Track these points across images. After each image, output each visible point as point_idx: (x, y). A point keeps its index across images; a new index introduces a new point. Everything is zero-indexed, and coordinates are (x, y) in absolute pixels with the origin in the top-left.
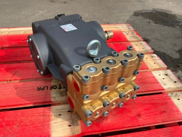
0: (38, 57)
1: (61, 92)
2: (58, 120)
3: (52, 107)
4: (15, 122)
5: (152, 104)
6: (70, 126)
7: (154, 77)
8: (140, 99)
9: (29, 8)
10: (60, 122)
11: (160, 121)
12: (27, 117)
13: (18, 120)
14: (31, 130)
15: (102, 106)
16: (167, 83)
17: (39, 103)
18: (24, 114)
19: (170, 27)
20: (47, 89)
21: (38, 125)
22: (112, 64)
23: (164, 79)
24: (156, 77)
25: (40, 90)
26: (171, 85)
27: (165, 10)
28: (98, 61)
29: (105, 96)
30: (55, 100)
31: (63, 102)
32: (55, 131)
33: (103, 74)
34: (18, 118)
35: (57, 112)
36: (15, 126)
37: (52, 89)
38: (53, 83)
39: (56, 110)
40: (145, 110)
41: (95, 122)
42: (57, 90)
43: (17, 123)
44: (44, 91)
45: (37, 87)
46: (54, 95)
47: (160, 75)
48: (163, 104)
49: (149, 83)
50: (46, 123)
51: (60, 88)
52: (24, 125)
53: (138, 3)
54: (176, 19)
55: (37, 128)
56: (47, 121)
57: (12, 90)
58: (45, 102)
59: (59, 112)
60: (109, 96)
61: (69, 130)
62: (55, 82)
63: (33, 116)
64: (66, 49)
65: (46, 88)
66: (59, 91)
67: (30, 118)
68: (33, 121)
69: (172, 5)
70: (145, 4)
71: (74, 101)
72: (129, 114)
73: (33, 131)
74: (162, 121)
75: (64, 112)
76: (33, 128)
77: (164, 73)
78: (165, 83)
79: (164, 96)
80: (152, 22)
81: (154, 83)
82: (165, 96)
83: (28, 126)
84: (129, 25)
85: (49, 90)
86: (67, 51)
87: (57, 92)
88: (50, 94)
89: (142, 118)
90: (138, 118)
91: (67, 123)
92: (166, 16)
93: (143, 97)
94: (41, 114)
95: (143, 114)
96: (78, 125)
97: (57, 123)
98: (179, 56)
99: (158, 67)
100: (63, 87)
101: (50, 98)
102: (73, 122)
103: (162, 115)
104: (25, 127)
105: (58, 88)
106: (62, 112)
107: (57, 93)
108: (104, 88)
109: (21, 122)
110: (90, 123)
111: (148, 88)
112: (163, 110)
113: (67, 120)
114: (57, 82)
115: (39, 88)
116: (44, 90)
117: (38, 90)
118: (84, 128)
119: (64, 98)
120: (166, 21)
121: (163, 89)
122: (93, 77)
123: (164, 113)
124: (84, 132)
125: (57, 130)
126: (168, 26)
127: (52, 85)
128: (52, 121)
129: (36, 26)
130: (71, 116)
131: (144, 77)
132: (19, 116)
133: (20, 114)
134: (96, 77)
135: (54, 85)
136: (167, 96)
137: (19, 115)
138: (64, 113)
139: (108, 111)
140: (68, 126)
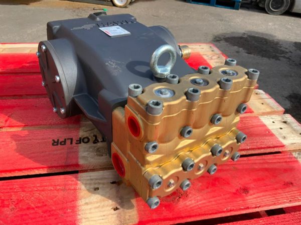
0: (58, 78)
1: (98, 149)
2: (92, 198)
3: (80, 175)
4: (6, 203)
5: (267, 170)
6: (116, 209)
7: (264, 126)
8: (244, 162)
9: (39, 25)
10: (97, 202)
11: (285, 201)
12: (32, 193)
13: (14, 198)
14: (39, 217)
15: (181, 169)
16: (288, 135)
17: (55, 167)
18: (26, 187)
19: (271, 59)
20: (71, 143)
21: (54, 208)
22: (203, 84)
23: (281, 129)
24: (267, 125)
25: (57, 145)
26: (295, 138)
27: (262, 34)
28: (175, 79)
29: (184, 149)
30: (86, 162)
31: (101, 166)
32: (87, 220)
33: (187, 101)
34: (12, 193)
35: (90, 184)
36: (6, 209)
37: (80, 143)
38: (82, 133)
39: (88, 180)
40: (255, 180)
41: (164, 203)
42: (90, 144)
43: (11, 203)
44: (65, 146)
45: (51, 140)
46: (85, 154)
47: (273, 122)
48: (286, 170)
49: (257, 135)
50: (69, 205)
51: (96, 142)
52: (24, 207)
53: (219, 22)
54: (281, 47)
55: (52, 213)
56: (71, 200)
57: (3, 145)
58: (68, 166)
59: (95, 184)
60: (191, 151)
61: (115, 216)
62: (86, 132)
63: (43, 191)
64: (112, 63)
65: (70, 141)
66: (95, 147)
67: (37, 194)
68: (43, 201)
69: (273, 27)
70: (229, 24)
71: (126, 160)
72: (227, 188)
73: (43, 219)
74: (288, 201)
75: (104, 184)
76: (42, 214)
77: (280, 119)
78: (284, 135)
79: (285, 157)
80: (243, 51)
81: (266, 135)
82: (288, 156)
83: (33, 209)
84: (211, 45)
85: (74, 144)
86: (113, 67)
87: (90, 147)
88: (77, 152)
89: (251, 195)
90: (244, 194)
91: (110, 203)
92: (265, 43)
93: (248, 158)
94: (58, 187)
95: (253, 188)
96: (131, 207)
97: (91, 203)
98: (289, 105)
99: (268, 110)
100: (102, 140)
101: (77, 158)
102: (122, 202)
103: (288, 189)
104: (28, 212)
105: (91, 141)
106: (99, 183)
107: (91, 150)
108: (187, 131)
109: (20, 201)
110: (156, 201)
111: (257, 142)
112: (287, 180)
113: (109, 198)
114: (89, 132)
115: (56, 140)
116: (65, 144)
117: (53, 145)
118: (143, 213)
119: (103, 160)
120: (265, 51)
121: (283, 146)
122: (168, 105)
123: (291, 185)
124: (144, 220)
125: (91, 218)
126: (269, 57)
127: (80, 136)
128: (81, 199)
129: (55, 28)
130: (118, 192)
131: (246, 125)
132: (16, 191)
133: (17, 186)
134: (173, 105)
135: (85, 136)
136: (291, 156)
137: (15, 188)
138: (105, 186)
139: (189, 179)
140: (113, 210)
